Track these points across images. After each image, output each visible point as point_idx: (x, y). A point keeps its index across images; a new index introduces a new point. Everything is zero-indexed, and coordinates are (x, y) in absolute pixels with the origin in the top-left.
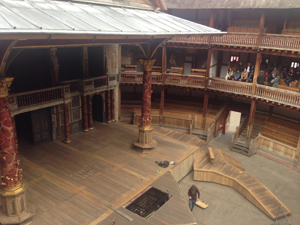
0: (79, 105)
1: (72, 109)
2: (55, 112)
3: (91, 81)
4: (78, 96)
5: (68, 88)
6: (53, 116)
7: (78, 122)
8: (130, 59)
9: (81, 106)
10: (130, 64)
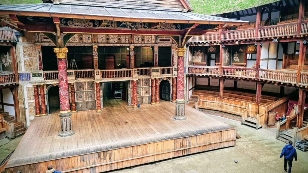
0: (149, 85)
1: (143, 87)
2: (131, 87)
3: (158, 69)
4: (149, 79)
5: (136, 70)
6: (129, 89)
7: (149, 97)
8: (200, 58)
9: (151, 86)
10: (200, 61)
